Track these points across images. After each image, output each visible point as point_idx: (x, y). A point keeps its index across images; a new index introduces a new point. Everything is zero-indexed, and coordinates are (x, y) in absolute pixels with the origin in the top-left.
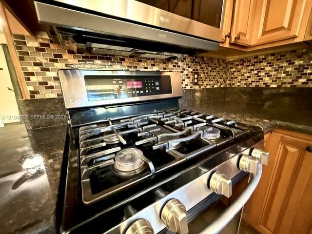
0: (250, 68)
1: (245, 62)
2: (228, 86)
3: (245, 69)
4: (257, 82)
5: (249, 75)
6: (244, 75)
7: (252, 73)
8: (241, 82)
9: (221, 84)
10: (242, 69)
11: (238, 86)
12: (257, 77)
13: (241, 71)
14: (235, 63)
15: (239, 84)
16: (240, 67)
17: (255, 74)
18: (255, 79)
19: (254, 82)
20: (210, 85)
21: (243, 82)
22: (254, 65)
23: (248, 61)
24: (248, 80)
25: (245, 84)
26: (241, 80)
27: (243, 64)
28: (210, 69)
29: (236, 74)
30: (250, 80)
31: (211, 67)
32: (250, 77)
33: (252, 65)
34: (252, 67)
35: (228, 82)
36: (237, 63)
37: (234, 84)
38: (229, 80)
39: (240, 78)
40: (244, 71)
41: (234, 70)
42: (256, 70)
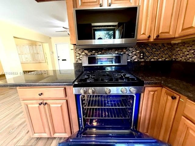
0: (188, 49)
1: (186, 44)
2: (174, 60)
3: (185, 49)
4: (193, 58)
5: (188, 53)
6: (184, 53)
7: (190, 52)
8: (182, 57)
9: (166, 58)
10: (183, 49)
11: (180, 60)
12: (193, 55)
13: (183, 50)
14: (179, 45)
15: (181, 59)
16: (182, 47)
17: (192, 53)
18: (191, 56)
19: (191, 58)
20: (154, 59)
21: (183, 58)
22: (192, 46)
23: (188, 44)
24: (187, 56)
25: (185, 59)
26: (182, 56)
27: (184, 46)
28: (155, 50)
29: (179, 52)
30: (188, 56)
31: (155, 48)
32: (188, 55)
33: (190, 47)
34: (191, 48)
35: (174, 57)
36: (181, 45)
37: (177, 59)
38: (175, 56)
39: (181, 55)
40: (185, 50)
41: (178, 49)
42: (193, 50)
